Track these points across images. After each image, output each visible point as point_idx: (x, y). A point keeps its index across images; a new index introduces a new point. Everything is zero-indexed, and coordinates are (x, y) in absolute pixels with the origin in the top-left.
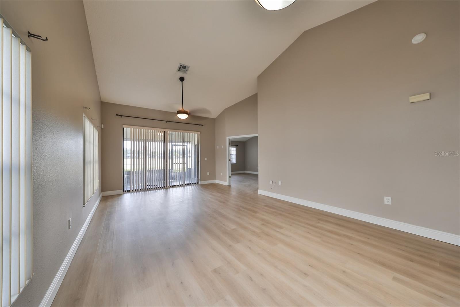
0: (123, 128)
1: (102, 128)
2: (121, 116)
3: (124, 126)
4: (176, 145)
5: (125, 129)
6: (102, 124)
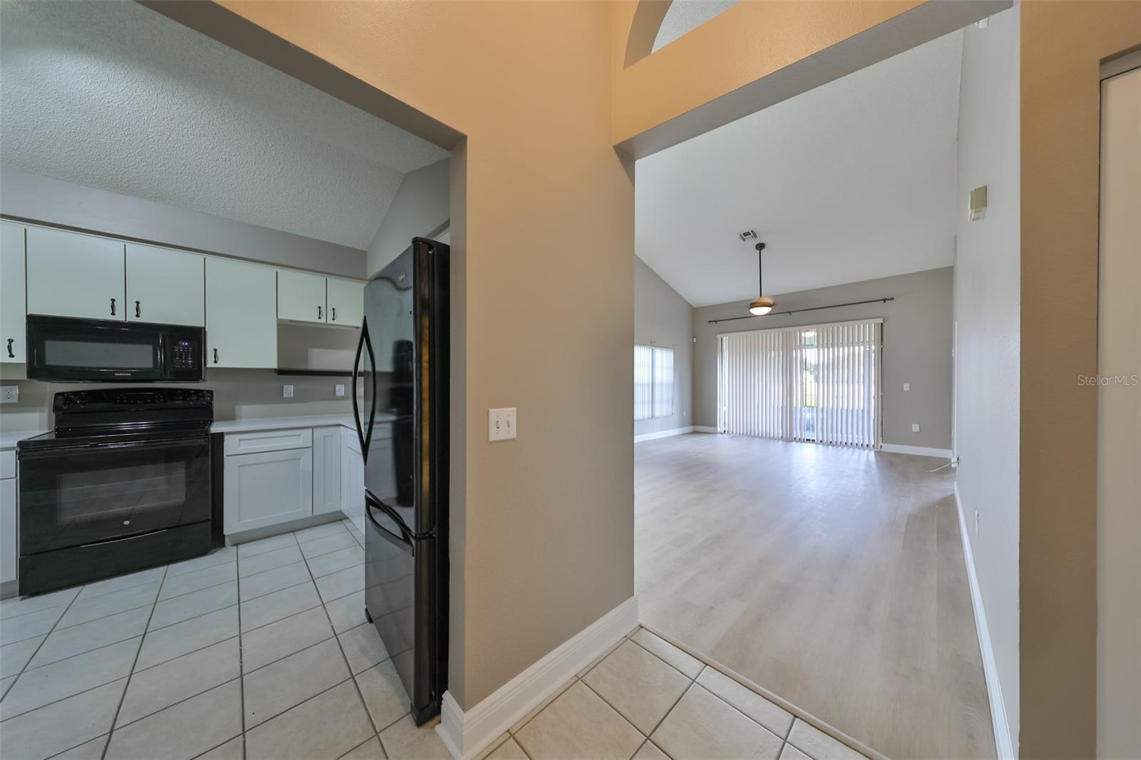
1: (694, 343)
2: (716, 321)
3: (718, 335)
6: (694, 337)
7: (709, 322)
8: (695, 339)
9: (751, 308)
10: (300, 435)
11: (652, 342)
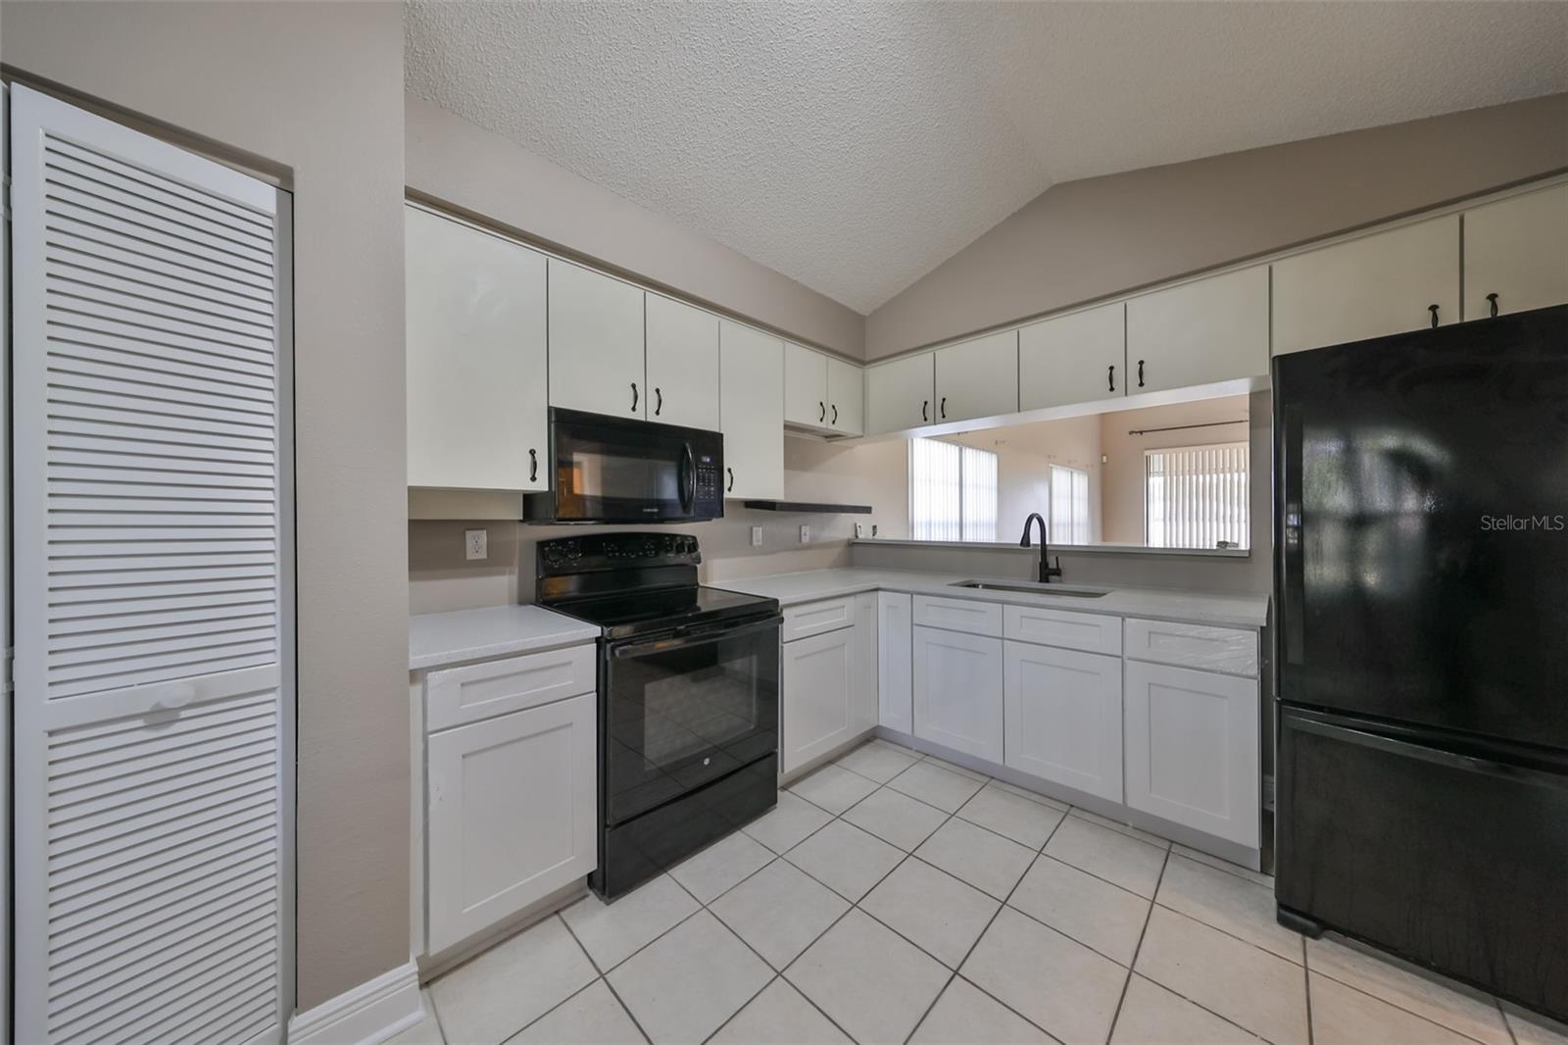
0: (1147, 456)
1: (1103, 464)
2: (1141, 433)
3: (1147, 453)
5: (1151, 456)
6: (1103, 455)
7: (1131, 433)
8: (1105, 458)
10: (843, 607)
11: (1069, 462)
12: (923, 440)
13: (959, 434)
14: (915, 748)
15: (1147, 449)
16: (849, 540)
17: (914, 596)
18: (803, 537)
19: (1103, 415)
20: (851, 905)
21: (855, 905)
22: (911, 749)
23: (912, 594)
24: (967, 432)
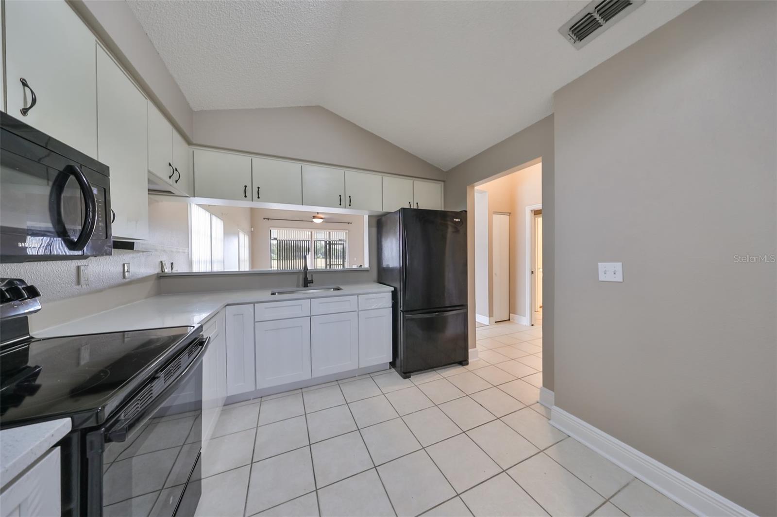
0: (270, 231)
1: (252, 231)
2: (268, 219)
3: (270, 229)
4: (338, 244)
5: (272, 231)
6: (252, 227)
7: (264, 219)
8: (252, 229)
9: (313, 218)
10: (215, 322)
11: (243, 229)
12: (195, 205)
13: (209, 205)
14: (252, 398)
15: (271, 227)
16: (158, 274)
17: (256, 304)
18: (126, 274)
19: (251, 208)
20: (315, 492)
21: (317, 490)
22: (250, 400)
23: (254, 303)
24: (215, 206)
